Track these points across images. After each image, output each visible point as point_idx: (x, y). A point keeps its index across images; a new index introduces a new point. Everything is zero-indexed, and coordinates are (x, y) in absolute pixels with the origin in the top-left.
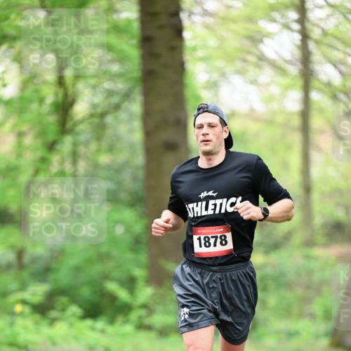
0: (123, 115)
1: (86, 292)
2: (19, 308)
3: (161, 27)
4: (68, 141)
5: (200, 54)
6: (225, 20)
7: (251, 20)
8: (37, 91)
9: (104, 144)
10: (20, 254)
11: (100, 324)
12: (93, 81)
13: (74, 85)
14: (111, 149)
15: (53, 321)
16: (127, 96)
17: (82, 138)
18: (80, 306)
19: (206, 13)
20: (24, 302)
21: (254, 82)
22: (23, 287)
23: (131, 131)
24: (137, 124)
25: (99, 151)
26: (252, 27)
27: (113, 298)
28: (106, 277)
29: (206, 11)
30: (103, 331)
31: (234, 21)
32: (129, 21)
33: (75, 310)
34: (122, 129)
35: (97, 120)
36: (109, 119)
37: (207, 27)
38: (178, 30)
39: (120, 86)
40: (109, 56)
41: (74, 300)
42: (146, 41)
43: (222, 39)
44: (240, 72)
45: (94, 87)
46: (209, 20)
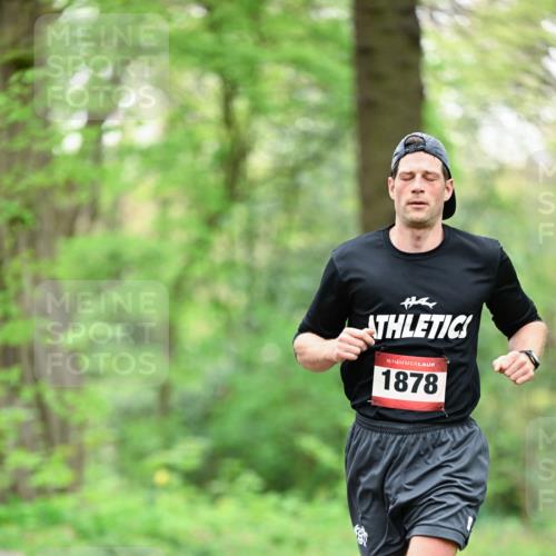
0: (326, 172)
1: (268, 452)
2: (162, 477)
3: (387, 32)
4: (239, 213)
5: (449, 74)
6: (488, 20)
7: (529, 20)
8: (190, 134)
9: (297, 218)
10: (164, 390)
11: (291, 502)
12: (278, 118)
13: (248, 125)
14: (309, 225)
15: (215, 499)
16: (332, 140)
17: (262, 209)
18: (260, 473)
19: (458, 10)
20: (170, 468)
21: (534, 119)
22: (168, 444)
23: (340, 197)
24: (350, 186)
25: (289, 229)
26: (530, 31)
27: (310, 461)
28: (301, 428)
29: (459, 6)
30: (295, 515)
31: (502, 22)
32: (335, 23)
33: (250, 480)
34: (326, 194)
35: (285, 181)
36: (306, 178)
37: (461, 32)
38: (414, 37)
39: (323, 125)
40: (304, 78)
41: (251, 464)
42: (363, 54)
43: (483, 51)
44: (512, 104)
45: (280, 127)
46: (463, 21)
